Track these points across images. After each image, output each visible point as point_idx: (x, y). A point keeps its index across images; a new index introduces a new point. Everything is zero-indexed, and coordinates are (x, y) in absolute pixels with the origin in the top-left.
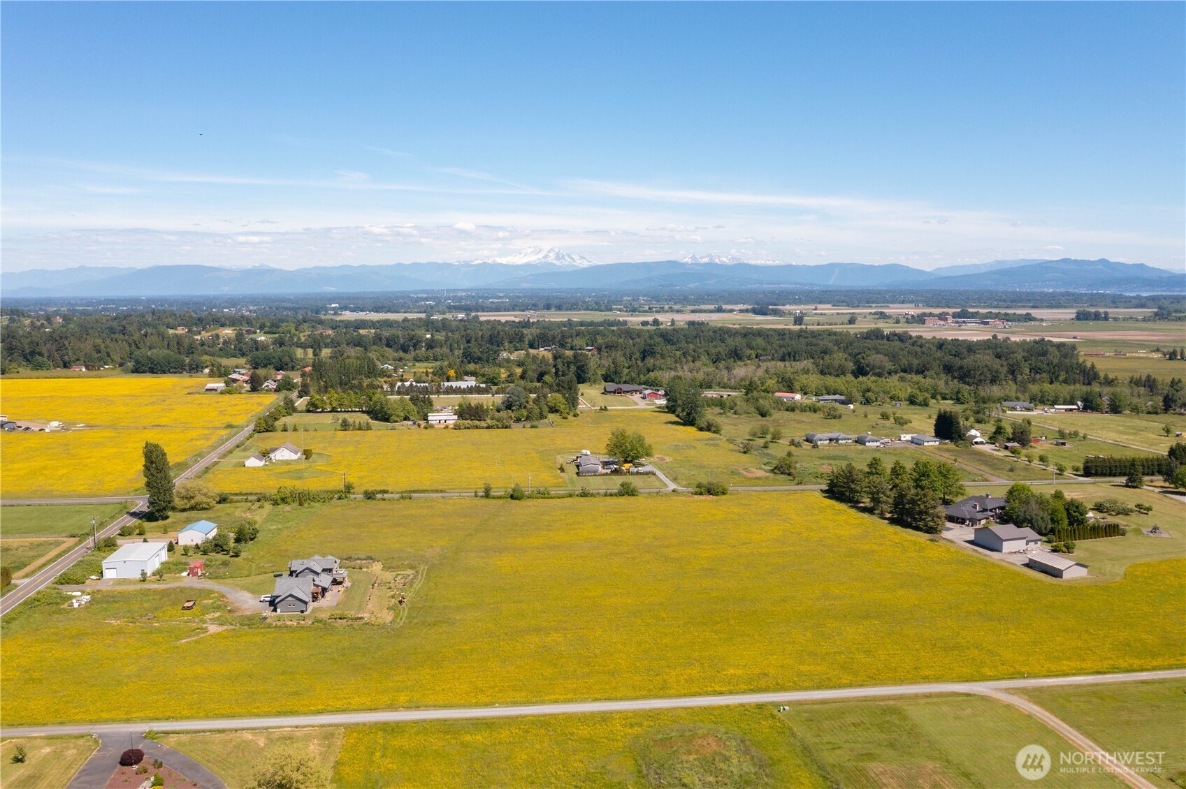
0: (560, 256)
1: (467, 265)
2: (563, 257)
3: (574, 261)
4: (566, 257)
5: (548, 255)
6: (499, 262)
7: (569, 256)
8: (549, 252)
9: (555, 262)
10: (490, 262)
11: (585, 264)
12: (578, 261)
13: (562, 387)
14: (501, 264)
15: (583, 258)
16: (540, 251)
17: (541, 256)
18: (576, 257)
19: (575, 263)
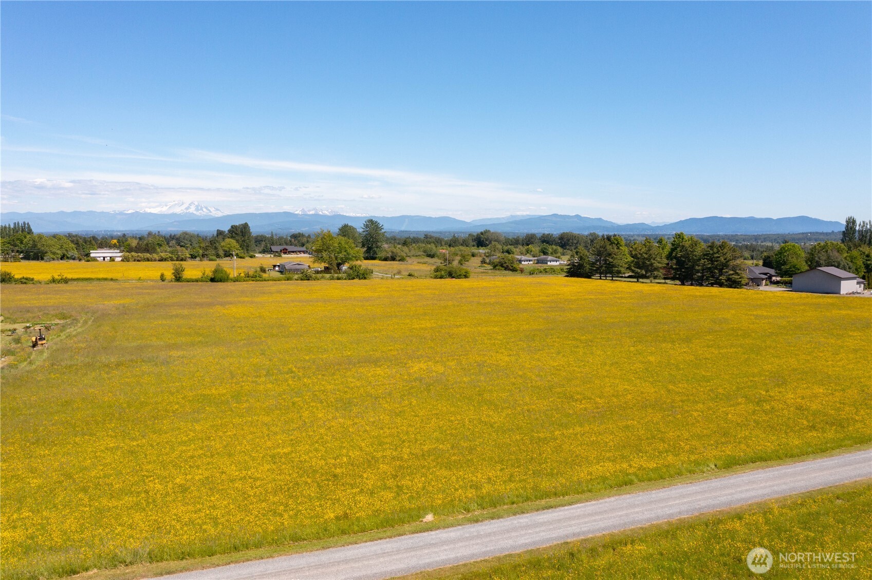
0: (199, 208)
1: (121, 213)
2: (202, 209)
3: (211, 212)
4: (204, 210)
5: (189, 207)
6: (149, 212)
7: (206, 208)
8: (190, 205)
9: (195, 212)
10: (141, 212)
11: (219, 214)
12: (214, 212)
13: (236, 234)
14: (151, 214)
15: (217, 210)
16: (183, 204)
17: (183, 207)
18: (212, 210)
19: (211, 214)
